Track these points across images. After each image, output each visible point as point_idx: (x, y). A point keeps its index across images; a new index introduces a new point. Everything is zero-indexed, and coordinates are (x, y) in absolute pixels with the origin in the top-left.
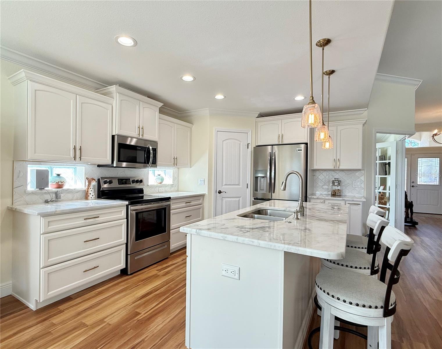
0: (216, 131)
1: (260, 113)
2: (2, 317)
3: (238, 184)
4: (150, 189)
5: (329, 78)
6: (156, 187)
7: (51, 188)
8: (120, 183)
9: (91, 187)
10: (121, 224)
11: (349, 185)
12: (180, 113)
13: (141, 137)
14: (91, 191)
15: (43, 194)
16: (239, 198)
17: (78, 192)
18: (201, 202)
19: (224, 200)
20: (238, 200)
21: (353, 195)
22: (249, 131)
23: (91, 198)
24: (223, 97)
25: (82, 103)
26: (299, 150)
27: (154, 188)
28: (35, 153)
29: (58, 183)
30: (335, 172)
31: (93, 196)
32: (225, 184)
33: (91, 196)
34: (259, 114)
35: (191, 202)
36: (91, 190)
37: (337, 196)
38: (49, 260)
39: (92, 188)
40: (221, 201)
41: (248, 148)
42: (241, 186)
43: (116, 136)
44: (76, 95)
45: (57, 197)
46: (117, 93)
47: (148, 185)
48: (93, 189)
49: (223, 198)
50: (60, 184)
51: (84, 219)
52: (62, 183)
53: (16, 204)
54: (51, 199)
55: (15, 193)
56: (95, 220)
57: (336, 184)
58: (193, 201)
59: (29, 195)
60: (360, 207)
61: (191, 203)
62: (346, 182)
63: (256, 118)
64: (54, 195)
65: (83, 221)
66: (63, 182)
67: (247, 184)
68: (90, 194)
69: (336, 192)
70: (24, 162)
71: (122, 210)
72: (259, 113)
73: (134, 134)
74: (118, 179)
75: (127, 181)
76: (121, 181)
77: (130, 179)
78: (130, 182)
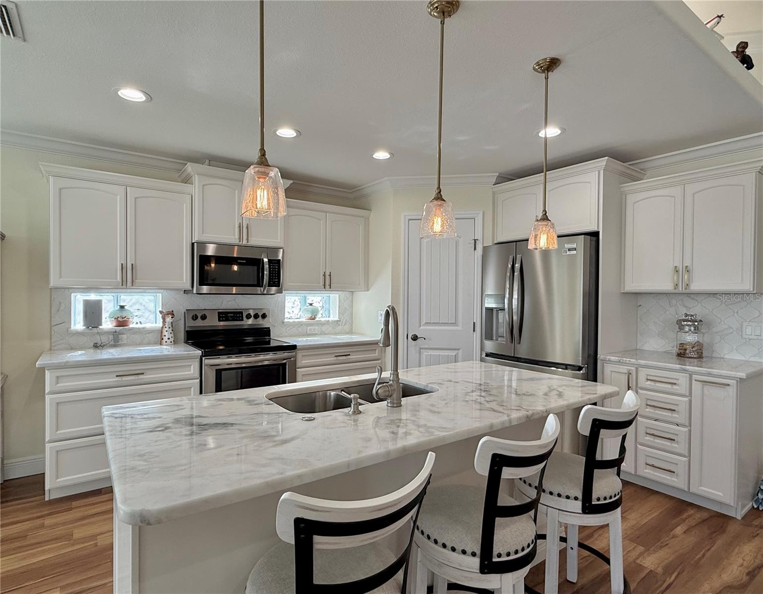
0: (407, 221)
1: (499, 174)
2: (2, 502)
3: (454, 322)
4: (288, 329)
5: (547, 78)
6: (302, 325)
7: (107, 324)
8: (221, 319)
9: (166, 326)
10: (190, 386)
11: (732, 333)
12: (350, 191)
13: (245, 242)
14: (167, 331)
15: (94, 335)
16: (456, 352)
17: (151, 332)
18: (376, 354)
19: (425, 353)
20: (454, 354)
21: (744, 359)
22: (479, 214)
23: (166, 342)
24: (389, 156)
25: (136, 198)
26: (569, 250)
27: (296, 327)
28: (61, 278)
29: (117, 319)
30: (693, 299)
31: (169, 339)
32: (425, 322)
33: (165, 339)
34: (498, 177)
35: (349, 355)
36: (166, 329)
37: (688, 357)
38: (58, 432)
39: (167, 328)
40: (418, 355)
41: (475, 249)
42: (459, 328)
43: (196, 244)
44: (127, 186)
45: (115, 340)
46: (196, 175)
47: (283, 323)
48: (169, 328)
49: (421, 350)
50: (120, 321)
51: (117, 376)
52: (124, 319)
53: (56, 348)
54: (102, 343)
55: (54, 332)
56: (137, 378)
57: (687, 329)
58: (354, 354)
59: (73, 335)
60: (732, 391)
61: (349, 357)
62: (722, 323)
63: (494, 185)
64: (111, 337)
65: (115, 378)
66: (125, 317)
67: (474, 322)
68: (165, 336)
69: (685, 350)
70: (67, 290)
71: (190, 364)
72: (497, 174)
73: (231, 238)
74: (219, 313)
75: (237, 315)
76: (224, 315)
77: (241, 313)
78: (242, 317)
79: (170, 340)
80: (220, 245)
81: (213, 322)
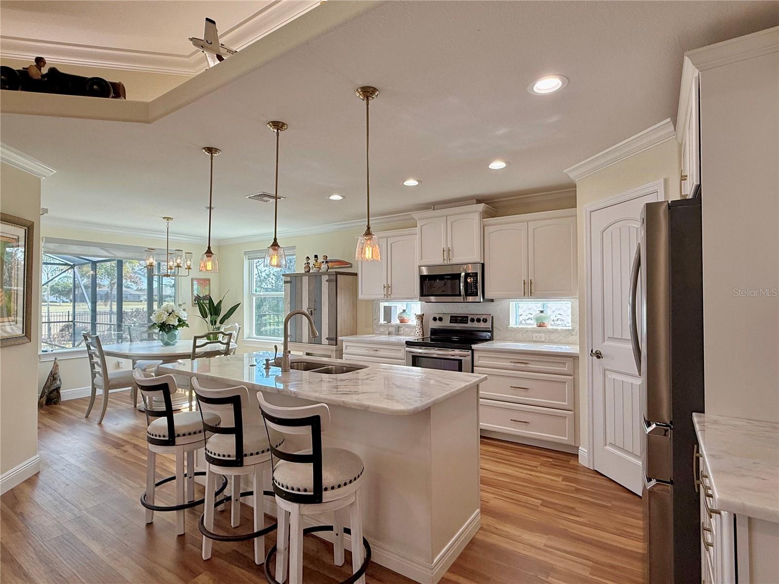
0: (589, 214)
4: (513, 334)
6: (527, 331)
7: (395, 321)
8: (452, 321)
13: (448, 262)
15: (389, 327)
22: (660, 184)
25: (391, 244)
27: (521, 332)
32: (608, 336)
40: (603, 377)
45: (398, 330)
46: (418, 220)
47: (507, 328)
49: (606, 371)
53: (375, 333)
54: (391, 332)
55: (374, 324)
59: (381, 326)
64: (394, 329)
73: (438, 260)
74: (451, 316)
75: (463, 319)
76: (454, 319)
77: (467, 317)
78: (467, 320)
79: (419, 334)
80: (429, 267)
81: (446, 324)
